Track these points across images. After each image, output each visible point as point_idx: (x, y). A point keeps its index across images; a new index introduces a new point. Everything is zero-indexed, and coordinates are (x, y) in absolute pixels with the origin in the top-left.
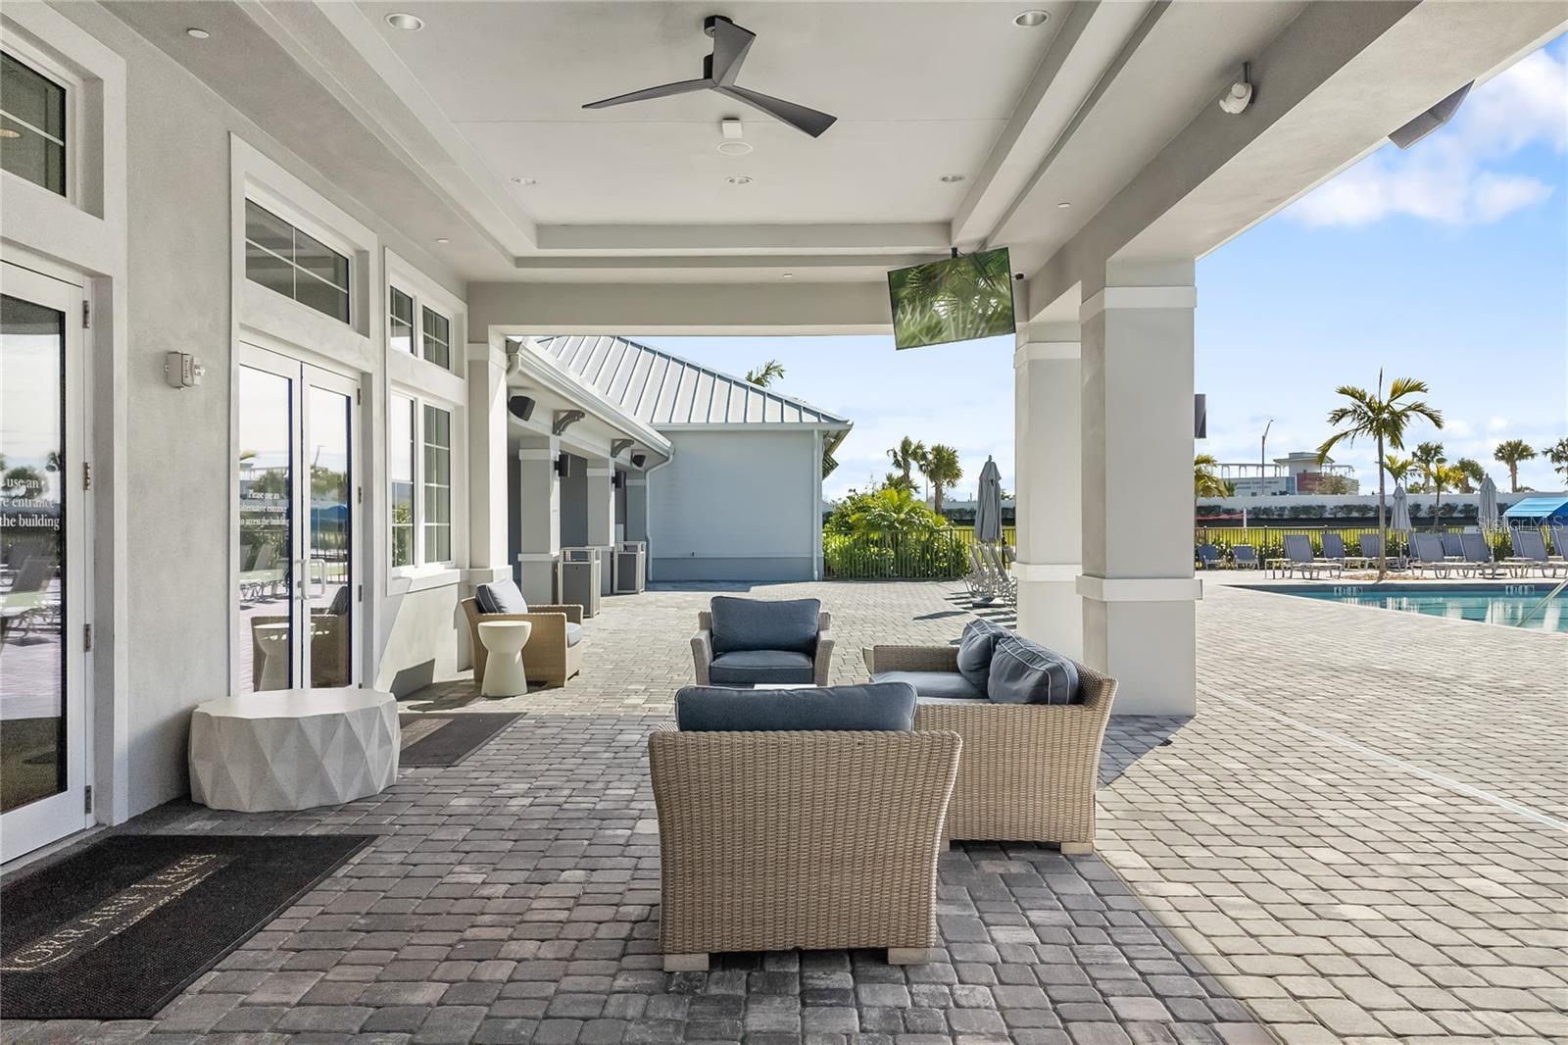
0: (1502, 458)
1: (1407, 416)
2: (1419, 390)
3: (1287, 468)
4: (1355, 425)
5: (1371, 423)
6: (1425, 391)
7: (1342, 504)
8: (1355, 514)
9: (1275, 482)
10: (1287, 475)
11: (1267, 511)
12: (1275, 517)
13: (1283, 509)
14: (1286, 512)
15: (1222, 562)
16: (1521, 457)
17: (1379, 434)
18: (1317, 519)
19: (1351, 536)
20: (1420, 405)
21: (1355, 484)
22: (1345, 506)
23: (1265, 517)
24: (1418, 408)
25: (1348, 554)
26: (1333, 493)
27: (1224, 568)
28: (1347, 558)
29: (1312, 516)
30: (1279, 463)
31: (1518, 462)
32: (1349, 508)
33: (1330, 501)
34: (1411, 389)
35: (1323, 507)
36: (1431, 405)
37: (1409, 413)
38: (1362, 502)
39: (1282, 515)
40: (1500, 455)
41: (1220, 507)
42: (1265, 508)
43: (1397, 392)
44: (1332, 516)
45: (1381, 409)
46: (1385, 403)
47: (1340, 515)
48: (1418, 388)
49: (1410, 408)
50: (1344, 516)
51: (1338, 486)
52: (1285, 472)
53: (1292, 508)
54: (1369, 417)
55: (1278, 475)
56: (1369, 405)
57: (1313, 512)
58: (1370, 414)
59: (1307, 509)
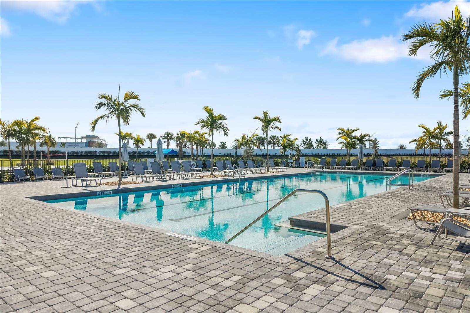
0: (148, 138)
1: (131, 109)
2: (136, 98)
3: (85, 140)
4: (108, 112)
5: (115, 111)
6: (139, 99)
7: (102, 151)
8: (106, 154)
9: (81, 144)
10: (85, 142)
11: (77, 153)
12: (80, 155)
13: (82, 152)
14: (83, 153)
15: (46, 176)
16: (153, 138)
17: (118, 116)
18: (94, 156)
19: (105, 162)
20: (136, 106)
21: (106, 145)
22: (103, 151)
23: (76, 155)
24: (135, 106)
25: (104, 171)
26: (99, 147)
27: (46, 179)
28: (104, 173)
29: (92, 155)
30: (83, 138)
31: (152, 139)
32: (104, 152)
33: (98, 150)
34: (133, 98)
35: (96, 152)
36: (141, 106)
37: (132, 108)
38: (108, 150)
39: (82, 154)
40: (148, 137)
41: (59, 151)
42: (76, 152)
43: (127, 97)
44: (99, 155)
45: (120, 105)
46: (121, 103)
47: (101, 154)
48: (136, 97)
49: (132, 106)
50: (103, 155)
51: (100, 145)
52: (85, 141)
53: (85, 152)
54: (114, 108)
55: (82, 142)
56: (114, 103)
57: (92, 153)
58: (114, 106)
59: (90, 152)
